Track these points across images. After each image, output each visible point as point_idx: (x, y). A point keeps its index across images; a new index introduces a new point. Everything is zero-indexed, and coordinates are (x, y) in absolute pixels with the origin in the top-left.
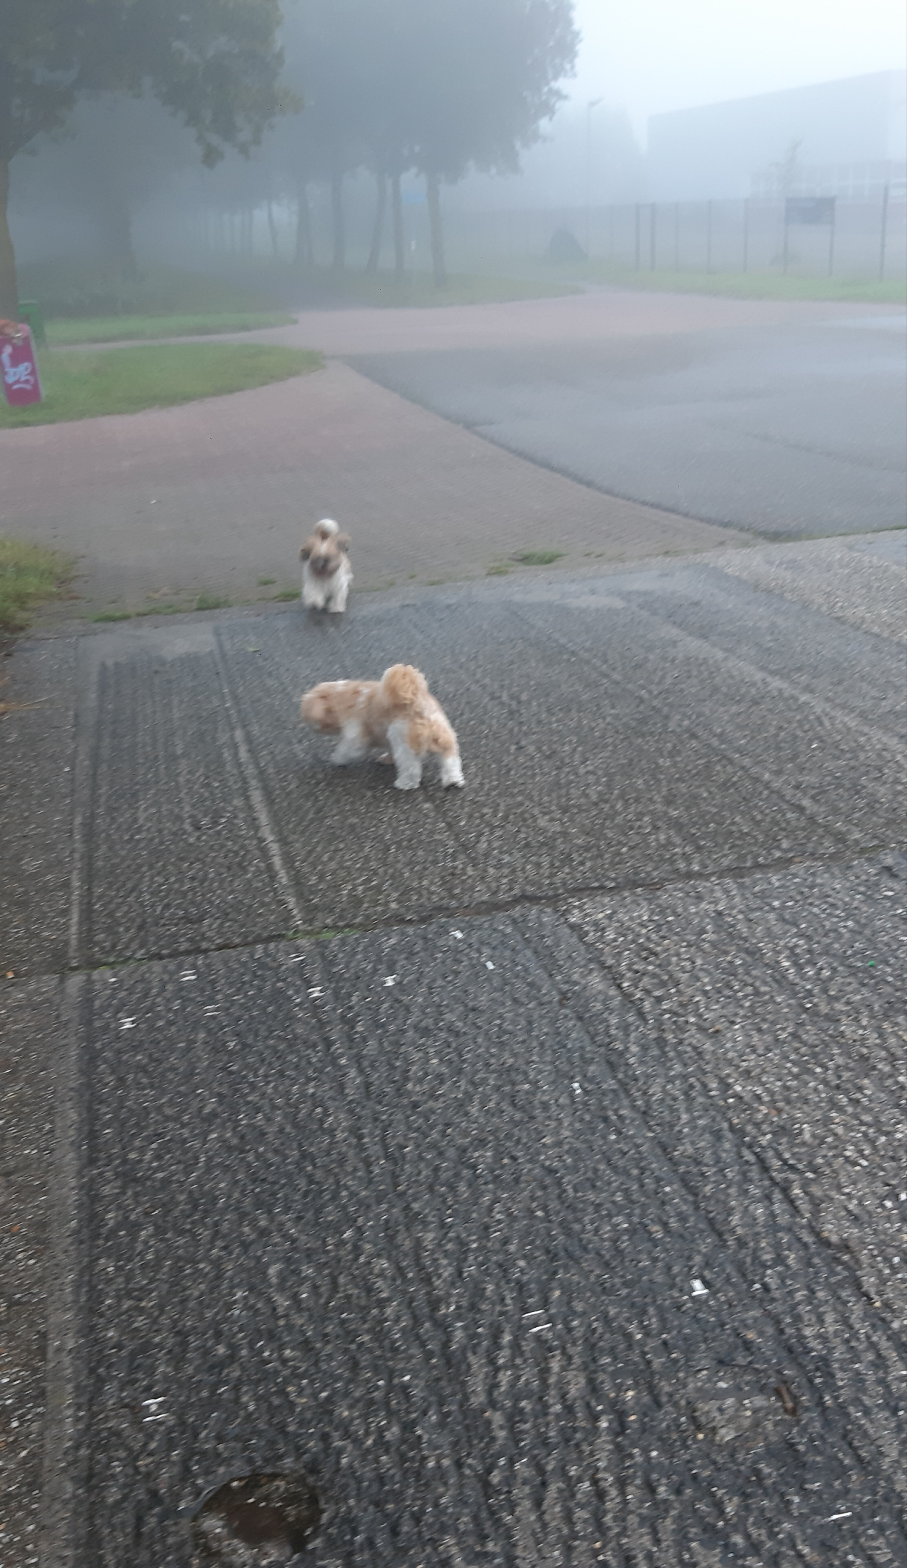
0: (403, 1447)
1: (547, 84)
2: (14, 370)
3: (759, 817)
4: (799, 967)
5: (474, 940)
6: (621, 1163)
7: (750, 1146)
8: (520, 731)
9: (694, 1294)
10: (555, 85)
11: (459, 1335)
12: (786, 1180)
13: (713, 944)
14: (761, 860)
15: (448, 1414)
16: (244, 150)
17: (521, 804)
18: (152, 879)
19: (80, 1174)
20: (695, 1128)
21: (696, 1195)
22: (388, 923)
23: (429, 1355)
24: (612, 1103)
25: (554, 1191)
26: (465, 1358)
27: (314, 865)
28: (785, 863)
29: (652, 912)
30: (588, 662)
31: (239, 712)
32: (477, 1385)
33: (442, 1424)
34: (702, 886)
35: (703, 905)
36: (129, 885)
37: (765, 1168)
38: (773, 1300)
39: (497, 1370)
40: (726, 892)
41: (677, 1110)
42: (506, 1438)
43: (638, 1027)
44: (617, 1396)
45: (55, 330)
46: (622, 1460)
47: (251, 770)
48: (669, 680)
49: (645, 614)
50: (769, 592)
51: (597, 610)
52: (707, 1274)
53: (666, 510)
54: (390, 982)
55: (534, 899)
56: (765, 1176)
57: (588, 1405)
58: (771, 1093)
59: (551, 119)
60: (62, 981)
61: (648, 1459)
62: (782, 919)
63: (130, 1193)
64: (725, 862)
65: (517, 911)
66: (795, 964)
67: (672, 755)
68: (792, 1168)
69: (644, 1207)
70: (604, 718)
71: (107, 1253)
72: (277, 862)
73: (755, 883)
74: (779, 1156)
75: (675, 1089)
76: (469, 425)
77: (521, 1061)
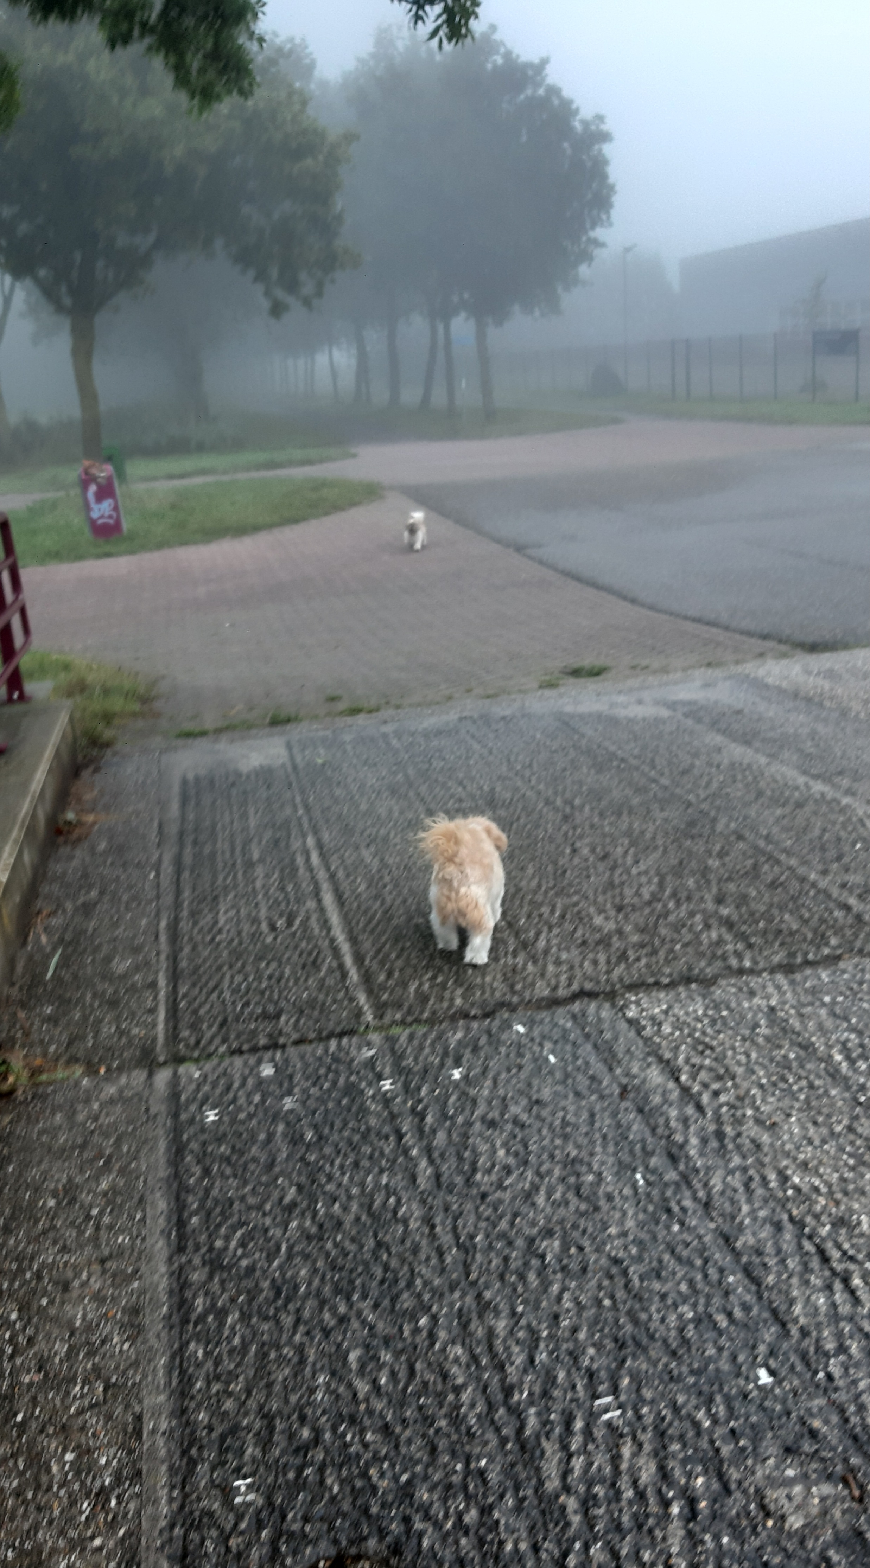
0: (482, 1531)
1: (586, 232)
2: (99, 506)
3: (807, 915)
4: (852, 1062)
5: (536, 1033)
6: (685, 1253)
7: (810, 1237)
8: (574, 835)
9: (760, 1382)
10: (593, 234)
11: (532, 1422)
12: (846, 1271)
13: (768, 1039)
14: (811, 956)
15: (525, 1498)
16: (307, 303)
17: (576, 904)
18: (232, 977)
19: (170, 1260)
20: (755, 1219)
21: (759, 1285)
22: (453, 1019)
23: (504, 1441)
24: (675, 1194)
25: (620, 1282)
26: (539, 1445)
27: (382, 963)
28: (833, 960)
29: (707, 1008)
30: (637, 768)
31: (310, 820)
32: (551, 1468)
33: (519, 1508)
34: (754, 982)
35: (756, 1001)
36: (211, 984)
37: (825, 1259)
38: (836, 1389)
39: (570, 1456)
40: (778, 987)
41: (738, 1201)
42: (581, 1522)
43: (696, 1121)
44: (687, 1483)
45: (136, 468)
46: (695, 1546)
47: (322, 875)
48: (715, 785)
49: (690, 722)
50: (809, 700)
51: (644, 719)
52: (772, 1363)
53: (709, 623)
54: (457, 1074)
55: (592, 995)
56: (825, 1266)
57: (659, 1491)
58: (829, 1185)
59: (589, 265)
60: (151, 1075)
61: (720, 1546)
62: (833, 1014)
63: (216, 1280)
64: (776, 959)
65: (576, 1007)
66: (848, 1058)
67: (721, 855)
68: (852, 1259)
69: (709, 1297)
70: (655, 821)
71: (197, 1337)
72: (348, 960)
73: (806, 979)
74: (839, 1247)
75: (736, 1181)
76: (520, 549)
77: (584, 1154)
